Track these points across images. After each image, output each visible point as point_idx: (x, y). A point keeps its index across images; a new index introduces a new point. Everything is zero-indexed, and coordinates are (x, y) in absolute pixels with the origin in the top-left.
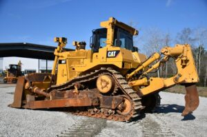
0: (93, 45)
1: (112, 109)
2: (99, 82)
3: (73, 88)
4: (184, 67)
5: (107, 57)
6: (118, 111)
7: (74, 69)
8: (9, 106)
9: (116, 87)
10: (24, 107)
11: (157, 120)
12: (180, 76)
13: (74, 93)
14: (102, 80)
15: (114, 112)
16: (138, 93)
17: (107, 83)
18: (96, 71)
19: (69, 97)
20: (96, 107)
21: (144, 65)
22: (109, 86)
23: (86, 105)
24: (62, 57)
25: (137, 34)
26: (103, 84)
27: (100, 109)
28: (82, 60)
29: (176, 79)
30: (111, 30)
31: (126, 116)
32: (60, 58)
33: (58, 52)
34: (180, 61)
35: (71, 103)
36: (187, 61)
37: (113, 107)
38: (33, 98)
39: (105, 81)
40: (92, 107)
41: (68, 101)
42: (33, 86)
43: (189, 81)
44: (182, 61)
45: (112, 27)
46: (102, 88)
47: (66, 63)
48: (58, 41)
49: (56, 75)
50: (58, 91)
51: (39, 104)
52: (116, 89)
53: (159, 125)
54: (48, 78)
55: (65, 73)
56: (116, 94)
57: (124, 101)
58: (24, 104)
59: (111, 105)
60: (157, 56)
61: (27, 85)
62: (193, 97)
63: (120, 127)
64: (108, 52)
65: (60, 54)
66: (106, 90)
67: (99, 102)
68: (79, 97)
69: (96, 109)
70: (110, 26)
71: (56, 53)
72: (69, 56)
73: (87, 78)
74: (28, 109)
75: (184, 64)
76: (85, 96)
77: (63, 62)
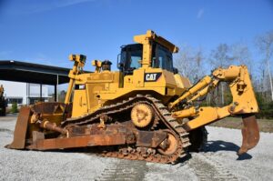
0: (122, 65)
1: (153, 148)
2: (134, 113)
3: (98, 121)
4: (240, 93)
5: (145, 81)
6: (160, 150)
7: (99, 96)
8: (6, 147)
9: (157, 119)
10: (29, 147)
11: (208, 161)
12: (237, 104)
13: (99, 128)
14: (138, 111)
15: (154, 151)
16: (185, 126)
17: (146, 115)
18: (130, 99)
19: (92, 134)
20: (131, 145)
21: (192, 91)
22: (149, 118)
23: (117, 143)
24: (80, 80)
25: (177, 52)
26: (141, 116)
27: (136, 148)
28: (107, 85)
29: (232, 109)
30: (148, 46)
31: (170, 156)
32: (77, 82)
33: (74, 74)
34: (236, 86)
35: (96, 140)
36: (244, 86)
37: (154, 145)
38: (42, 135)
39: (142, 112)
40: (125, 146)
41: (92, 138)
42: (41, 119)
43: (248, 111)
44: (238, 86)
45: (150, 43)
46: (139, 121)
47: (85, 88)
48: (74, 59)
49: (71, 104)
50: (76, 125)
51: (51, 143)
52: (156, 122)
53: (213, 167)
54: (59, 108)
55: (84, 101)
56: (156, 129)
57: (167, 137)
58: (29, 144)
59: (151, 142)
60: (208, 80)
61: (34, 118)
62: (252, 130)
63: (166, 170)
64: (145, 74)
65: (77, 77)
66: (143, 124)
67: (135, 139)
68: (107, 133)
69: (130, 149)
70: (147, 41)
71: (71, 75)
72: (89, 79)
73: (118, 108)
74: (34, 150)
75: (241, 90)
76: (115, 131)
77: (81, 87)
